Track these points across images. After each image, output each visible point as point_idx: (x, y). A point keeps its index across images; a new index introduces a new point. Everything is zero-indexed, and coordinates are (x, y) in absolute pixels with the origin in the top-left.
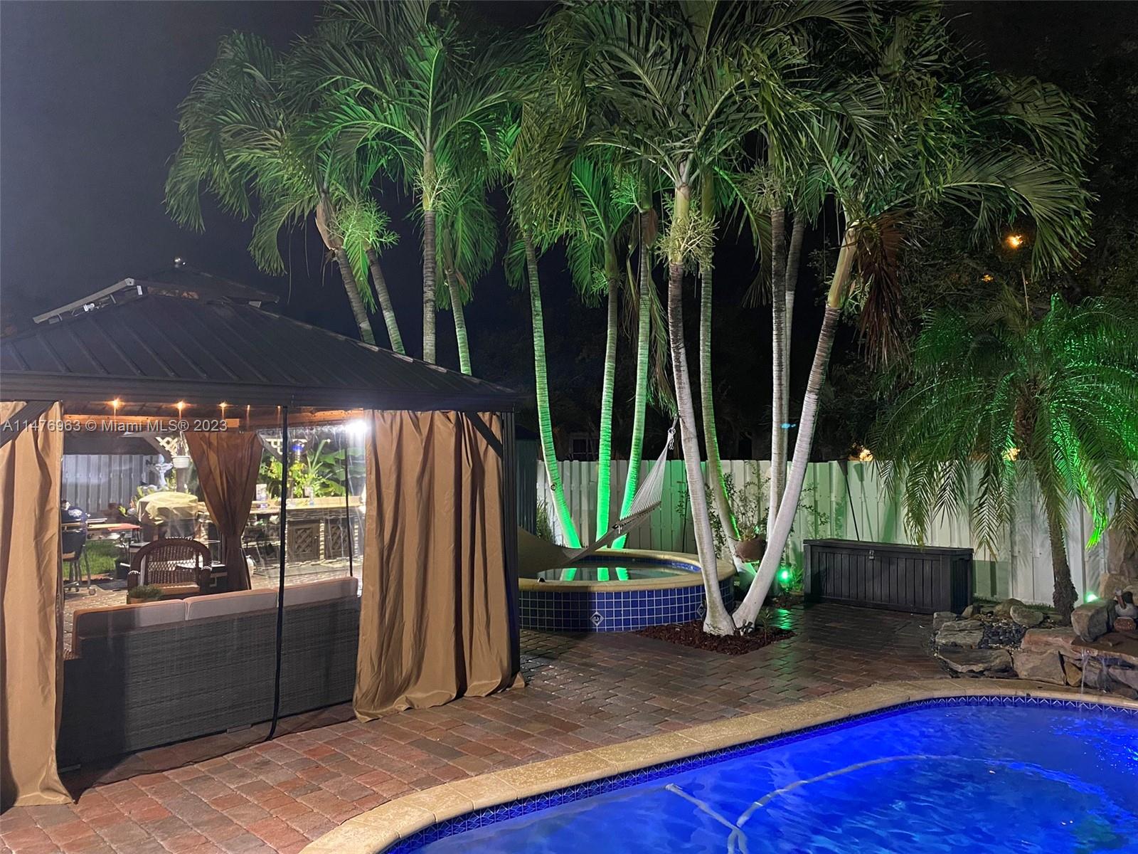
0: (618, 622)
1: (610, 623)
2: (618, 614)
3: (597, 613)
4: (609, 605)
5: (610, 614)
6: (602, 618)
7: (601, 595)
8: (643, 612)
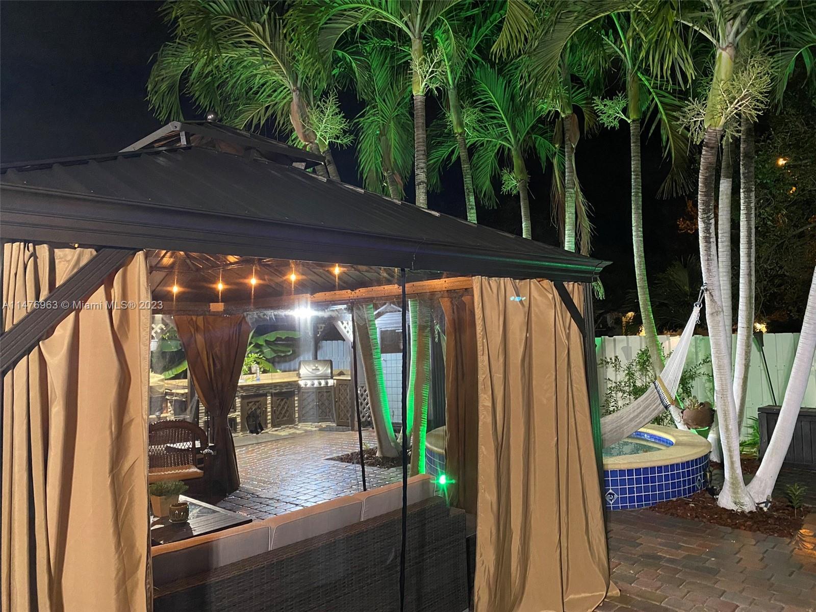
0: (632, 500)
1: (623, 500)
2: (631, 491)
3: (611, 491)
4: (623, 482)
5: (623, 491)
6: (616, 496)
7: (614, 473)
8: (654, 489)
